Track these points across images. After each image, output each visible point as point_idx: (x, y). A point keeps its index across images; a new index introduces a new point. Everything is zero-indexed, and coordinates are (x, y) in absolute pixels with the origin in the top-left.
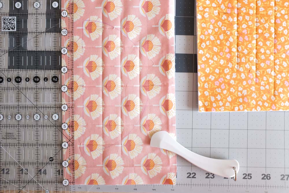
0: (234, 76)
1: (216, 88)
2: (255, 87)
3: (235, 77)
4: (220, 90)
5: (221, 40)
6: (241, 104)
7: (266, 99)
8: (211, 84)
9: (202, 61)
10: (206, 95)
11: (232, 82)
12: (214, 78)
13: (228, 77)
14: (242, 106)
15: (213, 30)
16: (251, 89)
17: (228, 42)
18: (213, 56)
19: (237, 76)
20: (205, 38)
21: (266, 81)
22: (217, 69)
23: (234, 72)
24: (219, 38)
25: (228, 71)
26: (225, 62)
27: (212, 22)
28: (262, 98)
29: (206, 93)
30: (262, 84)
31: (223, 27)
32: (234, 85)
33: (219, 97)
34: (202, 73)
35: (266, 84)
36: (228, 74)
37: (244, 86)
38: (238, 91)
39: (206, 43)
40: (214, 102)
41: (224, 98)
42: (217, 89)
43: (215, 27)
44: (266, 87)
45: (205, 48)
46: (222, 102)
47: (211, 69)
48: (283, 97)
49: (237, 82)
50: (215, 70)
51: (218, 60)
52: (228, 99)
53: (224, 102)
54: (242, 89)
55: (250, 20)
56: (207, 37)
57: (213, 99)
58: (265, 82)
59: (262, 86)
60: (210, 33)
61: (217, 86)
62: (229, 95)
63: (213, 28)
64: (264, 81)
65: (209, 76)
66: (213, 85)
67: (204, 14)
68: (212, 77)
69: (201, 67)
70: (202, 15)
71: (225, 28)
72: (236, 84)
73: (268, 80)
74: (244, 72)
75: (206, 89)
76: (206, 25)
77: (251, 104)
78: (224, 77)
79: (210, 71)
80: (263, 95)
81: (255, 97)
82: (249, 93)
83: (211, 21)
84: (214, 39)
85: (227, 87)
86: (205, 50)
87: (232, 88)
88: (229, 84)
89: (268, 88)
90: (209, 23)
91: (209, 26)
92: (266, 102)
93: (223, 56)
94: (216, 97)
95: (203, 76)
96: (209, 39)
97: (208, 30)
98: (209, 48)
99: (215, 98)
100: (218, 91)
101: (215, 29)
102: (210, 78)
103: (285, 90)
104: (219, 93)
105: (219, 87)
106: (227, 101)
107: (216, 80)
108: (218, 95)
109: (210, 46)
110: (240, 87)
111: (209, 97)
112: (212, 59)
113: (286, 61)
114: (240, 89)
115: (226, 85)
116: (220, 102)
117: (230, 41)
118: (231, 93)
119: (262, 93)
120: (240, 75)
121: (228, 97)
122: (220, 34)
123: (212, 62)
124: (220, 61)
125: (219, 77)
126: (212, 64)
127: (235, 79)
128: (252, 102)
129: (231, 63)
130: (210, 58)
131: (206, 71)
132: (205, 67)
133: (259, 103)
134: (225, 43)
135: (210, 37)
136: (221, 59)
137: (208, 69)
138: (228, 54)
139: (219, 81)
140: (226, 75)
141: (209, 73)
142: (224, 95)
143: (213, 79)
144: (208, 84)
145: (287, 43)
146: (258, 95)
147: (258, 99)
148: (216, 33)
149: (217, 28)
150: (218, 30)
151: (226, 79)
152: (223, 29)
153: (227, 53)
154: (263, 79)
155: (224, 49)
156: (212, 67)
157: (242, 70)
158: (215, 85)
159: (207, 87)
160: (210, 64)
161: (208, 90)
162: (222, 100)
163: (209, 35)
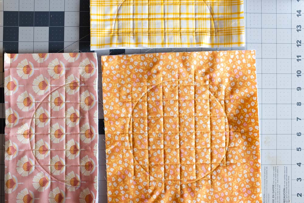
1: (242, 69)
4: (238, 68)
6: (222, 57)
7: (201, 61)
8: (245, 72)
10: (249, 64)
11: (228, 75)
15: (244, 117)
16: (213, 70)
18: (244, 95)
19: (224, 80)
20: (251, 110)
22: (241, 85)
23: (227, 83)
24: (240, 110)
25: (231, 84)
26: (234, 91)
27: (246, 123)
28: (204, 62)
30: (204, 74)
31: (236, 120)
32: (227, 72)
33: (239, 62)
34: (253, 81)
37: (219, 72)
38: (223, 67)
39: (251, 106)
40: (243, 58)
41: (235, 62)
42: (240, 68)
43: (243, 119)
46: (236, 58)
47: (246, 85)
49: (224, 75)
50: (243, 84)
51: (241, 93)
52: (232, 61)
54: (221, 69)
55: (215, 126)
56: (249, 111)
57: (244, 61)
60: (247, 115)
61: (241, 72)
62: (231, 64)
63: (245, 119)
65: (247, 79)
69: (255, 86)
70: (254, 129)
72: (225, 73)
73: (199, 77)
76: (251, 121)
77: (213, 57)
79: (247, 83)
80: (203, 64)
81: (209, 63)
82: (215, 66)
83: (246, 125)
84: (244, 109)
85: (232, 71)
86: (251, 100)
87: (228, 70)
88: (231, 73)
91: (248, 120)
92: (201, 59)
93: (236, 96)
95: (253, 79)
96: (248, 109)
97: (249, 117)
98: (248, 102)
101: (243, 117)
105: (239, 71)
106: (232, 59)
107: (242, 76)
108: (239, 64)
109: (247, 103)
110: (222, 70)
111: (247, 62)
112: (245, 93)
113: (185, 93)
115: (233, 73)
116: (238, 58)
117: (231, 108)
118: (229, 66)
119: (203, 66)
122: (238, 114)
123: (245, 91)
125: (239, 78)
126: (245, 89)
127: (226, 77)
130: (247, 94)
131: (250, 83)
132: (251, 86)
133: (207, 58)
134: (235, 107)
135: (247, 111)
137: (248, 85)
139: (239, 75)
142: (235, 64)
143: (244, 77)
144: (248, 73)
145: (184, 108)
147: (207, 61)
148: (242, 114)
149: (241, 119)
150: (241, 117)
155: (235, 101)
156: (246, 87)
159: (248, 70)
160: (247, 89)
161: (247, 68)
162: (237, 60)
163: (248, 113)
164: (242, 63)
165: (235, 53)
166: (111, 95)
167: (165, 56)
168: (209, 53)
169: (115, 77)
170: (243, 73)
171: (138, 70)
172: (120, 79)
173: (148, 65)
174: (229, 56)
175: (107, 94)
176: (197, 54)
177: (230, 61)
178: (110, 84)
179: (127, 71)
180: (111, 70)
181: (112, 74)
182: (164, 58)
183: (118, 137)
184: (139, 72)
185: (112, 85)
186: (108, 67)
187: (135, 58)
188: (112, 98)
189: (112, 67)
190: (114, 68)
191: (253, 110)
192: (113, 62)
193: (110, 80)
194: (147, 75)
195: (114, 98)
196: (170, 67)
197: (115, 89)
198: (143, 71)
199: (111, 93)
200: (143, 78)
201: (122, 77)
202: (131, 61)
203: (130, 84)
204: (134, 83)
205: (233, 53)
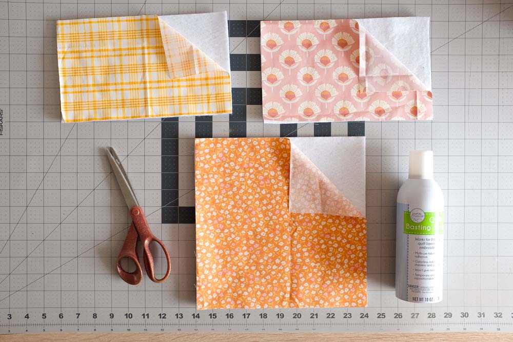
0: (228, 171)
2: (217, 191)
3: (226, 171)
4: (215, 158)
5: (260, 159)
6: (202, 177)
7: (206, 200)
8: (219, 150)
9: (241, 142)
10: (210, 145)
11: (222, 169)
12: (226, 152)
13: (226, 165)
14: (200, 177)
16: (216, 187)
17: (258, 166)
18: (245, 152)
19: (228, 174)
21: (223, 200)
22: (234, 155)
23: (231, 171)
24: (262, 157)
25: (232, 166)
26: (240, 163)
28: (207, 196)
29: (212, 145)
30: (220, 196)
32: (219, 171)
33: (208, 157)
34: (230, 141)
35: (220, 201)
36: (229, 165)
37: (218, 180)
38: (214, 175)
39: (257, 145)
40: (204, 152)
41: (208, 161)
42: (215, 155)
45: (253, 145)
47: (234, 150)
48: (208, 216)
49: (222, 173)
50: (232, 153)
51: (242, 156)
53: (204, 161)
54: (216, 178)
55: (278, 186)
57: (207, 151)
61: (219, 155)
62: (210, 166)
63: (271, 152)
64: (223, 198)
65: (228, 148)
67: (284, 144)
69: (236, 140)
71: (271, 164)
73: (224, 202)
74: (231, 180)
75: (215, 145)
76: (274, 146)
77: (202, 186)
78: (227, 161)
79: (232, 149)
81: (208, 190)
82: (212, 184)
83: (278, 151)
84: (261, 153)
85: (217, 165)
86: (251, 145)
87: (216, 169)
88: (219, 166)
89: (216, 202)
90: (275, 149)
91: (273, 149)
92: (203, 200)
93: (245, 161)
94: (208, 155)
95: (227, 142)
96: (261, 148)
97: (269, 148)
99: (207, 153)
102: (226, 149)
103: (215, 218)
104: (212, 157)
105: (218, 157)
106: (205, 164)
107: (224, 154)
108: (210, 156)
109: (254, 149)
111: (208, 147)
112: (243, 151)
113: (241, 218)
114: (216, 176)
115: (220, 163)
116: (204, 158)
118: (212, 168)
119: (211, 197)
120: (228, 177)
122: (266, 159)
123: (240, 151)
124: (241, 158)
125: (226, 157)
126: (238, 151)
127: (224, 172)
128: (204, 187)
129: (240, 168)
130: (243, 149)
132: (236, 144)
133: (203, 193)
134: (258, 162)
136: (243, 159)
137: (234, 147)
138: (247, 166)
139: (223, 157)
140: (228, 163)
141: (230, 148)
142: (210, 161)
143: (224, 151)
144: (220, 147)
145: (257, 219)
146: (210, 193)
147: (206, 193)
150: (270, 157)
151: (225, 164)
152: (270, 161)
153: (248, 164)
155: (252, 162)
156: (236, 150)
157: (232, 179)
159: (217, 146)
161: (215, 147)
162: (205, 159)
163: (265, 148)
165: (198, 162)
166: (239, 300)
167: (200, 240)
168: (197, 191)
169: (220, 295)
170: (220, 153)
171: (214, 270)
172: (223, 289)
173: (209, 259)
174: (201, 167)
175: (239, 304)
176: (198, 204)
177: (207, 166)
178: (228, 301)
179: (214, 281)
180: (213, 299)
181: (217, 298)
182: (203, 240)
183: (287, 294)
184: (216, 269)
185: (229, 298)
186: (209, 302)
187: (200, 273)
188: (242, 298)
189: (209, 298)
190: (210, 296)
191: (262, 143)
192: (204, 297)
193: (223, 300)
194: (219, 259)
195: (243, 297)
196: (212, 234)
197: (234, 295)
198: (215, 264)
199: (237, 300)
200: (222, 264)
201: (221, 287)
202: (204, 277)
203: (228, 278)
204: (227, 274)
205: (198, 164)
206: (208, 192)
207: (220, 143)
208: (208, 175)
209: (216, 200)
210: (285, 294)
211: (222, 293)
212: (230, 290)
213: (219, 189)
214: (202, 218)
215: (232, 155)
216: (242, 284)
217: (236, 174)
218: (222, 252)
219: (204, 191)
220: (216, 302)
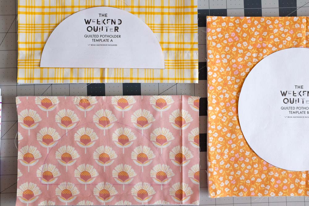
0: (241, 51)
1: (229, 33)
2: (229, 71)
3: (239, 51)
4: (227, 37)
5: (273, 39)
6: (215, 56)
7: (218, 81)
8: (232, 29)
9: (254, 21)
10: (222, 24)
11: (234, 49)
12: (239, 31)
13: (239, 45)
14: (213, 57)
15: (283, 32)
16: (228, 67)
17: (271, 46)
18: (258, 31)
19: (241, 54)
20: (275, 24)
21: (236, 82)
22: (246, 34)
23: (244, 51)
24: (275, 37)
25: (245, 46)
26: (254, 43)
27: (290, 31)
28: (220, 77)
29: (224, 24)
30: (233, 77)
31: (286, 42)
33: (220, 36)
34: (243, 20)
35: (233, 82)
36: (242, 45)
37: (231, 60)
39: (271, 24)
40: (216, 31)
41: (220, 40)
42: (227, 34)
43: (286, 34)
44: (229, 82)
45: (266, 24)
46: (216, 39)
47: (247, 29)
48: (220, 98)
49: (235, 53)
50: (245, 32)
51: (255, 35)
52: (219, 44)
53: (216, 40)
56: (276, 26)
57: (219, 30)
58: (234, 81)
59: (231, 78)
60: (280, 29)
61: (231, 34)
62: (222, 45)
63: (285, 32)
64: (236, 79)
65: (240, 28)
66: (232, 30)
67: (299, 23)
68: (239, 30)
69: (248, 19)
70: (298, 22)
71: (285, 44)
72: (233, 52)
74: (243, 60)
75: (227, 24)
76: (287, 26)
77: (214, 66)
78: (240, 41)
79: (245, 28)
80: (222, 78)
81: (221, 71)
82: (224, 65)
83: (292, 31)
84: (275, 33)
85: (230, 44)
86: (264, 24)
87: (229, 49)
88: (232, 46)
89: (229, 84)
90: (289, 28)
91: (287, 28)
92: (215, 81)
93: (259, 41)
94: (220, 34)
95: (240, 21)
96: (274, 28)
97: (283, 28)
98: (266, 28)
100: (226, 35)
101: (284, 34)
102: (238, 28)
103: (227, 100)
104: (224, 36)
105: (230, 36)
106: (217, 43)
107: (237, 33)
108: (222, 35)
109: (268, 28)
110: (229, 56)
111: (220, 26)
112: (256, 30)
114: (228, 57)
115: (232, 43)
116: (216, 37)
118: (224, 48)
119: (224, 78)
120: (241, 57)
121: (221, 44)
122: (279, 39)
123: (253, 30)
124: (254, 37)
125: (239, 37)
126: (251, 30)
127: (237, 51)
128: (216, 68)
129: (253, 48)
130: (256, 28)
131: (245, 24)
132: (249, 23)
133: (215, 74)
134: (271, 42)
135: (277, 29)
136: (256, 38)
137: (247, 27)
138: (261, 46)
139: (235, 36)
140: (241, 43)
141: (243, 27)
142: (223, 40)
143: (237, 30)
144: (233, 26)
146: (222, 74)
147: (218, 73)
148: (280, 35)
149: (285, 36)
150: (283, 37)
151: (237, 43)
152: (284, 41)
153: (261, 44)
154: (238, 79)
155: (265, 42)
157: (245, 59)
158: (232, 33)
159: (230, 25)
160: (251, 28)
161: (227, 26)
162: (218, 38)
163: (279, 28)
164: (221, 32)
165: (210, 40)
166: (253, 187)
167: (212, 123)
168: (210, 71)
169: (232, 182)
170: (232, 32)
171: (226, 155)
172: (235, 175)
173: (221, 143)
174: (214, 47)
175: (252, 191)
176: (210, 85)
177: (219, 46)
178: (240, 188)
179: (226, 167)
180: (225, 186)
181: (229, 185)
182: (215, 124)
183: (302, 182)
184: (228, 154)
185: (242, 185)
186: (221, 190)
187: (212, 158)
188: (256, 185)
189: (221, 186)
190: (222, 183)
192: (216, 184)
193: (235, 188)
194: (232, 144)
195: (256, 183)
196: (224, 117)
197: (247, 182)
198: (227, 149)
199: (250, 187)
200: (235, 149)
201: (233, 174)
202: (215, 163)
203: (241, 164)
204: (240, 159)
205: (211, 43)
206: (220, 73)
207: (232, 22)
208: (220, 55)
209: (228, 81)
210: (300, 181)
211: (234, 180)
212: (243, 177)
213: (231, 69)
214: (214, 100)
215: (245, 35)
216: (255, 171)
217: (249, 54)
218: (235, 137)
219: (216, 72)
220: (229, 190)
